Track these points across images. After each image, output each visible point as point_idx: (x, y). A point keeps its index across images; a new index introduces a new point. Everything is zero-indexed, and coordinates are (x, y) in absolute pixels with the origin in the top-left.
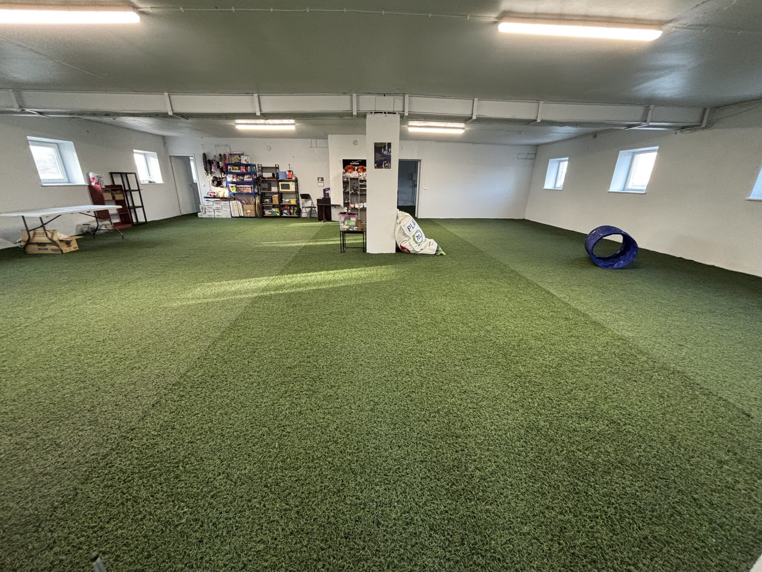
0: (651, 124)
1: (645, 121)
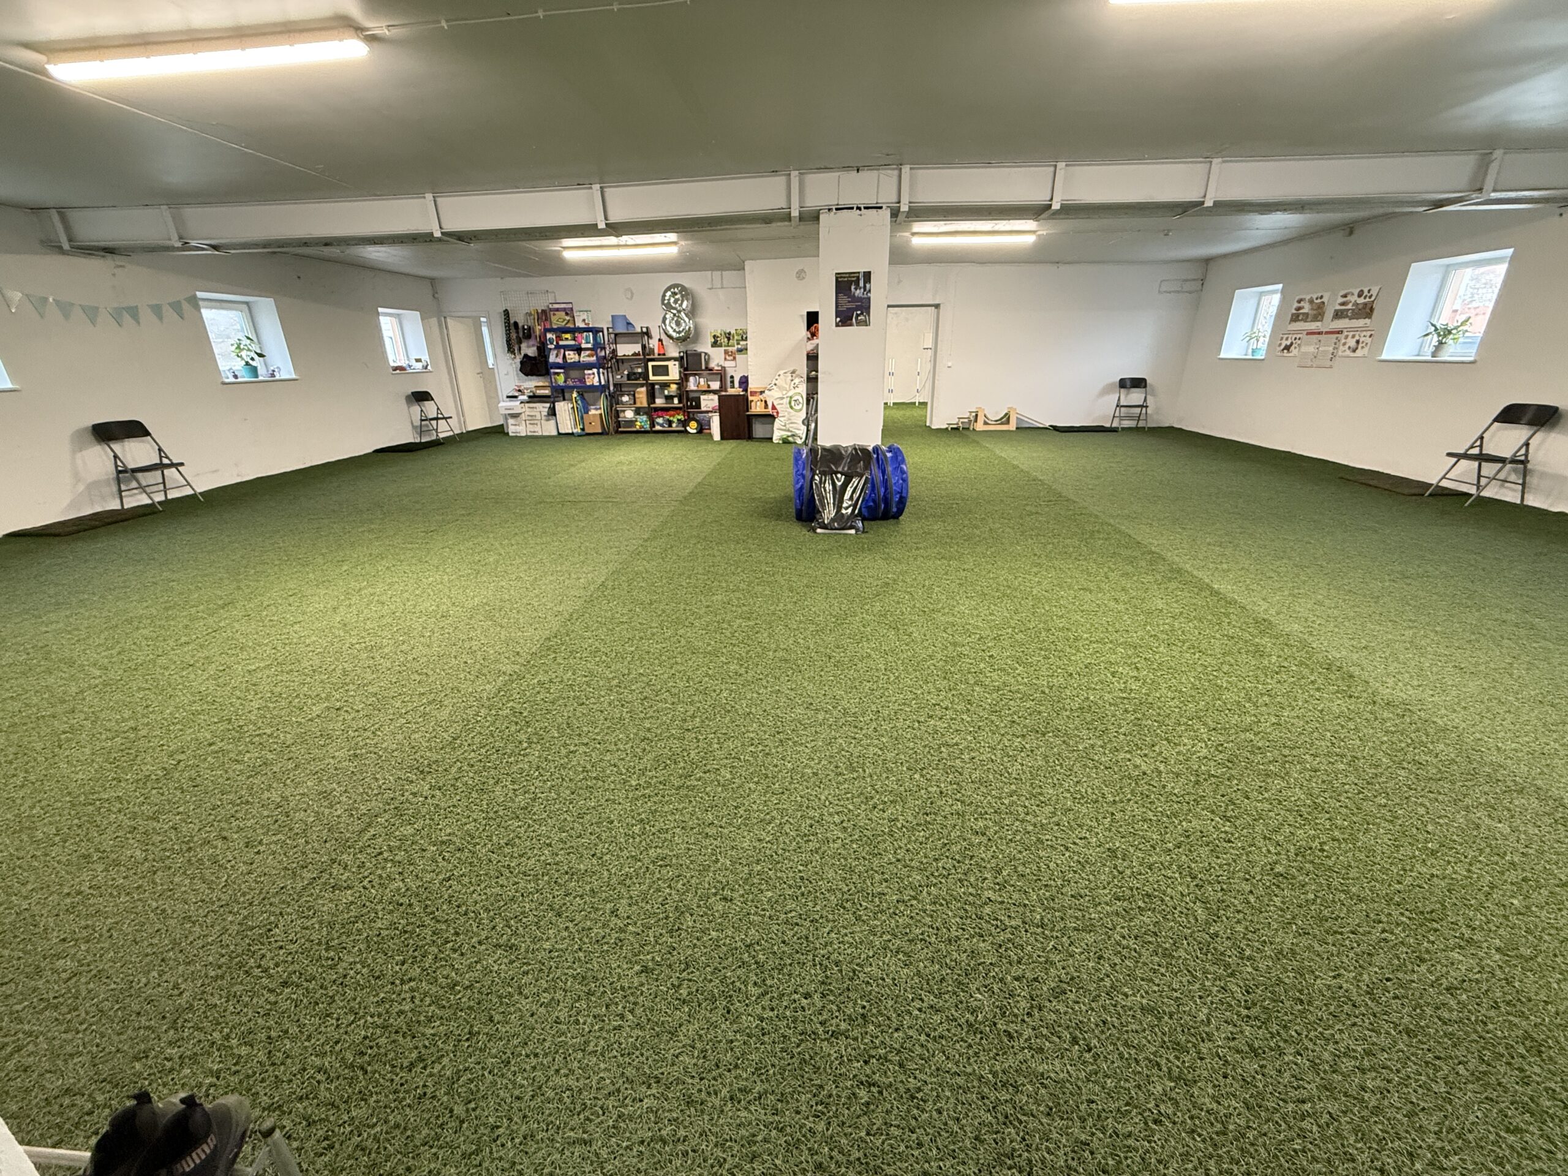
0: (1494, 195)
1: (1480, 190)
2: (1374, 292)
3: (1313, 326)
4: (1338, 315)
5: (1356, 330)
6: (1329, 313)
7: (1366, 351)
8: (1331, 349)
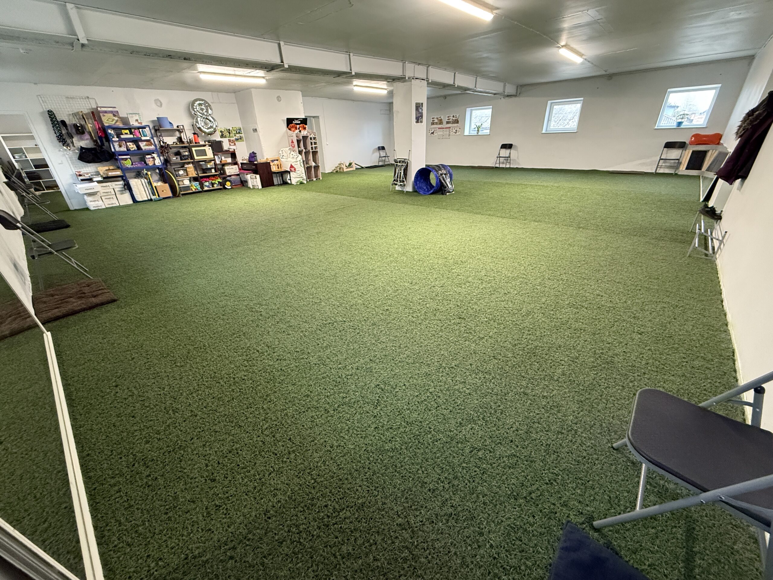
2: (457, 116)
3: (440, 126)
4: (448, 123)
5: (455, 127)
6: (445, 123)
7: (459, 133)
8: (448, 133)
